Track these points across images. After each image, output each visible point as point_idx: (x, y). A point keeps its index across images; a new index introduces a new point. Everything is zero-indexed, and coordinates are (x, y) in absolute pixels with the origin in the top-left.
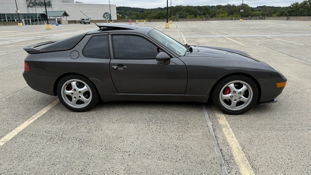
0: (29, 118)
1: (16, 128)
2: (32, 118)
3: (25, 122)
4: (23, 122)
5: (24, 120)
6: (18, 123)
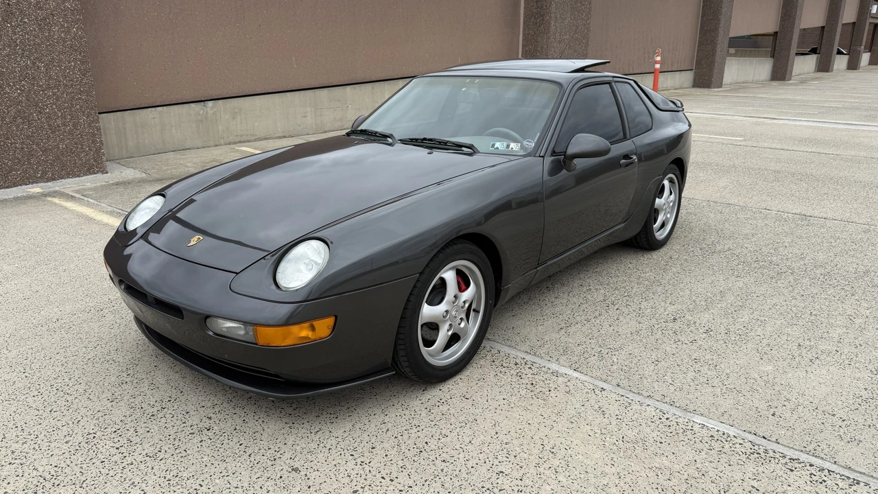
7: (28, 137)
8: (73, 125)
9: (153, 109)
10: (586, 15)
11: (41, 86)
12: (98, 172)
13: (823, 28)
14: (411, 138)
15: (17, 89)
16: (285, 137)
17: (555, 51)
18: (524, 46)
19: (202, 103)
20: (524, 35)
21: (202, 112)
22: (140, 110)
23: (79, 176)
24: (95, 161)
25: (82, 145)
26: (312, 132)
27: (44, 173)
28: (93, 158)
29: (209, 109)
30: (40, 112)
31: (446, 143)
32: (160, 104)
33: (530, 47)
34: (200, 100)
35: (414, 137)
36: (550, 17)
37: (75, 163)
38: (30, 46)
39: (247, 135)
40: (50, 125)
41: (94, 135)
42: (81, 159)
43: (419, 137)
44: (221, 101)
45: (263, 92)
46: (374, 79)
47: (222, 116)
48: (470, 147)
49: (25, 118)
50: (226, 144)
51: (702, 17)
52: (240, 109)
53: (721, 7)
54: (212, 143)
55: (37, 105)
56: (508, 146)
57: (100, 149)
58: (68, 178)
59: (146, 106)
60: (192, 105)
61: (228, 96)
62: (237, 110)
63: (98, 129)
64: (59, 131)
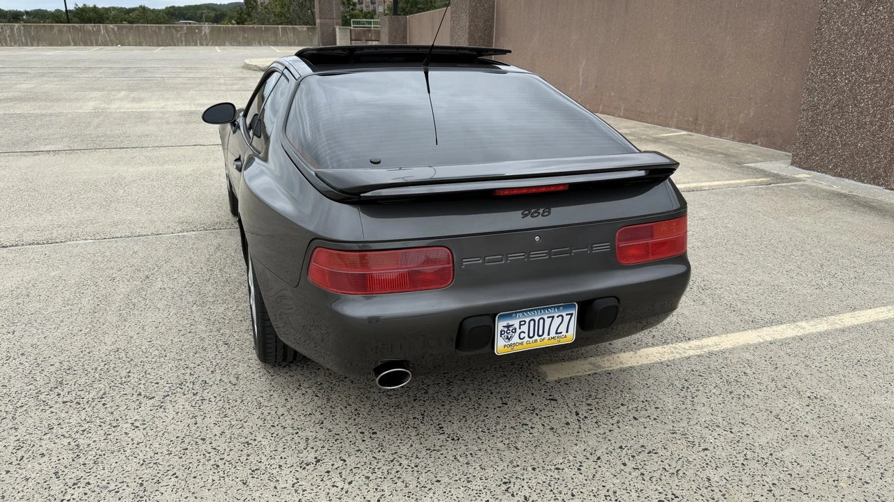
0: (711, 354)
1: (760, 344)
2: (702, 348)
3: (729, 347)
4: (731, 351)
5: (727, 355)
6: (748, 356)
7: (836, 128)
8: (879, 127)
11: (867, 79)
15: (846, 79)
23: (863, 182)
25: (879, 150)
27: (836, 166)
30: (855, 105)
37: (865, 167)
38: (873, 35)
40: (858, 121)
42: (871, 165)
49: (842, 108)
55: (855, 99)
58: (852, 179)
64: (864, 128)
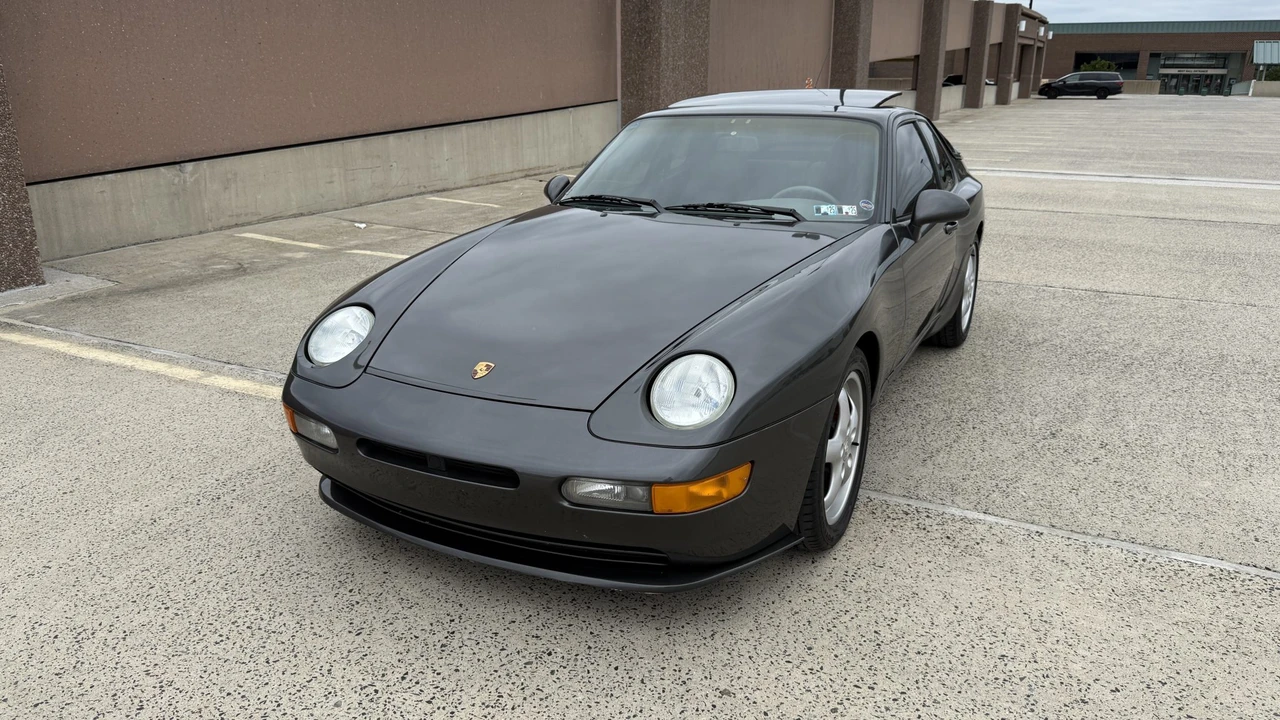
9: (100, 177)
10: (704, 32)
12: (29, 283)
13: (967, 50)
14: (687, 204)
16: (302, 215)
17: (668, 83)
18: (624, 76)
19: (177, 166)
20: (623, 59)
21: (176, 181)
22: (79, 180)
24: (24, 264)
25: (3, 240)
26: (341, 206)
28: (21, 260)
29: (187, 175)
31: (746, 210)
32: (110, 169)
33: (634, 76)
34: (172, 161)
35: (692, 204)
36: (660, 34)
39: (246, 215)
41: (21, 222)
43: (701, 203)
44: (205, 163)
45: (269, 146)
46: (426, 123)
47: (209, 185)
48: (791, 213)
50: (215, 230)
51: (835, 34)
52: (235, 174)
53: (859, 22)
54: (193, 229)
56: (840, 210)
57: (32, 244)
59: (89, 172)
60: (162, 169)
61: (216, 154)
62: (230, 176)
63: (29, 212)
